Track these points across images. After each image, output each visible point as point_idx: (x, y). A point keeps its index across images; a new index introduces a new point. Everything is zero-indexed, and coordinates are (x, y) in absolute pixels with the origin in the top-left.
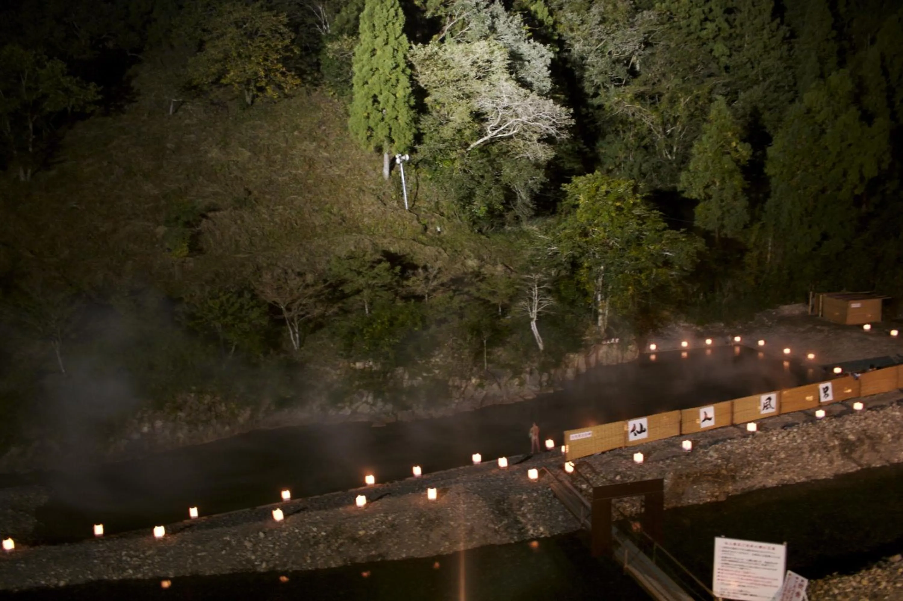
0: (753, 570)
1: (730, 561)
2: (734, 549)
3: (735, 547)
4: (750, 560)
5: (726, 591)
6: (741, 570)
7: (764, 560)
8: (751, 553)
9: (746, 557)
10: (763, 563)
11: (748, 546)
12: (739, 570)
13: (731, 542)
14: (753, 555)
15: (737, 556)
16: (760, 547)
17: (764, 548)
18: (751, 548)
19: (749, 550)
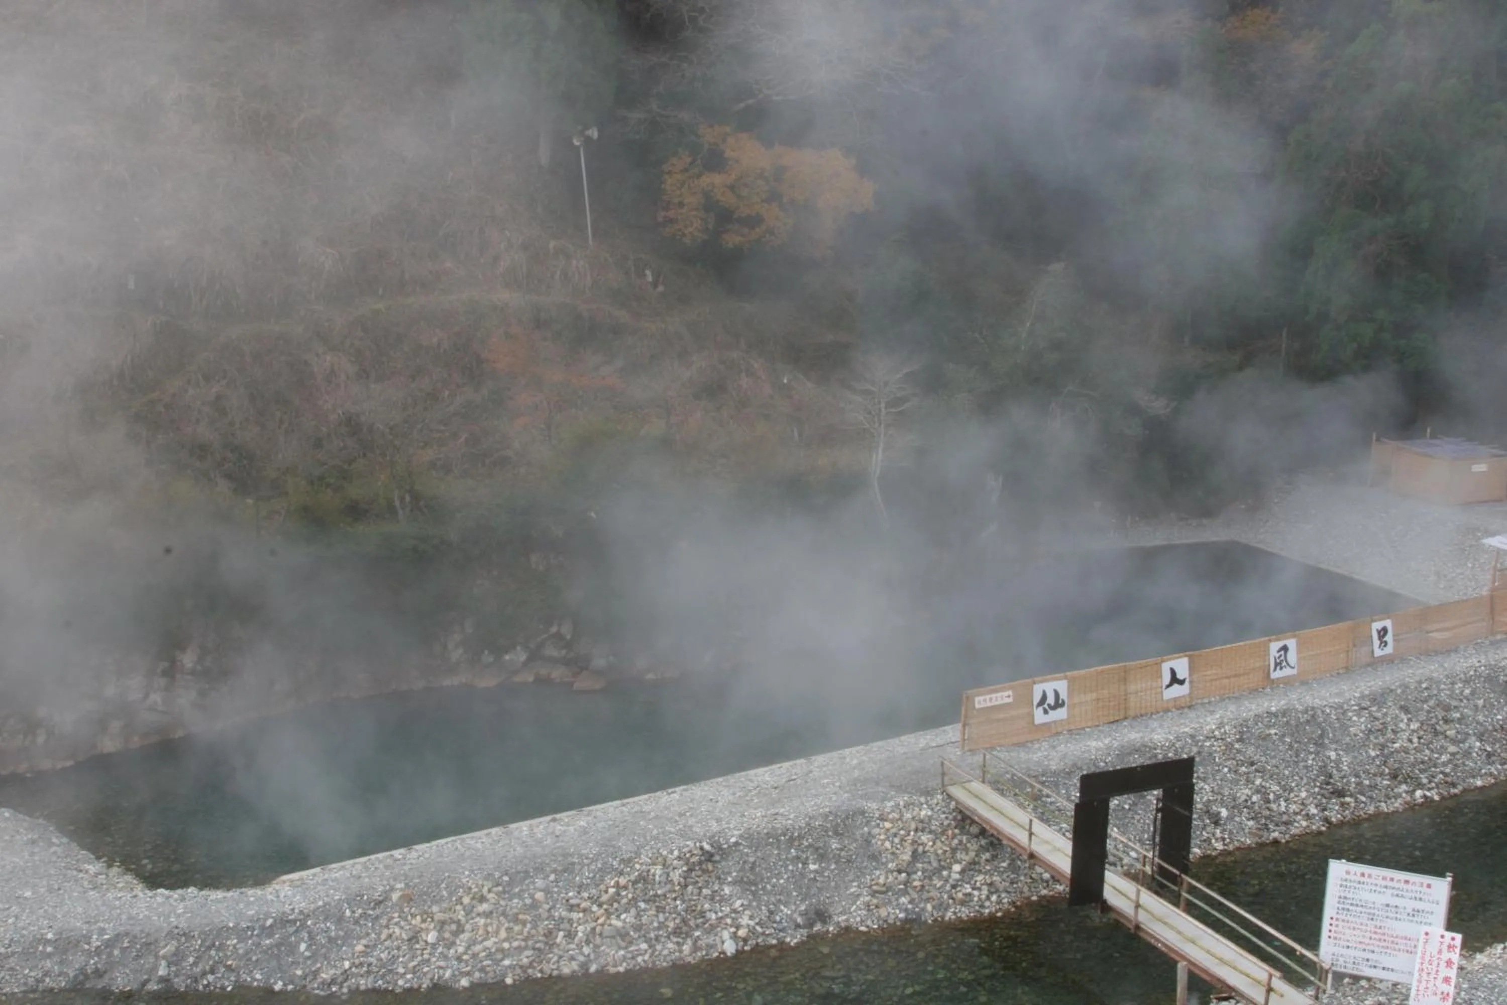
0: (1390, 923)
1: (1352, 904)
2: (1359, 883)
3: (1362, 879)
4: (1388, 905)
5: (1341, 960)
6: (1369, 922)
7: (1411, 905)
8: (1389, 892)
9: (1380, 900)
10: (1409, 910)
11: (1384, 878)
12: (1365, 921)
13: (1357, 868)
14: (1392, 895)
15: (1365, 895)
16: (1407, 882)
17: (1414, 883)
18: (1390, 884)
19: (1386, 887)
